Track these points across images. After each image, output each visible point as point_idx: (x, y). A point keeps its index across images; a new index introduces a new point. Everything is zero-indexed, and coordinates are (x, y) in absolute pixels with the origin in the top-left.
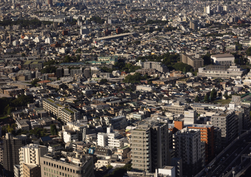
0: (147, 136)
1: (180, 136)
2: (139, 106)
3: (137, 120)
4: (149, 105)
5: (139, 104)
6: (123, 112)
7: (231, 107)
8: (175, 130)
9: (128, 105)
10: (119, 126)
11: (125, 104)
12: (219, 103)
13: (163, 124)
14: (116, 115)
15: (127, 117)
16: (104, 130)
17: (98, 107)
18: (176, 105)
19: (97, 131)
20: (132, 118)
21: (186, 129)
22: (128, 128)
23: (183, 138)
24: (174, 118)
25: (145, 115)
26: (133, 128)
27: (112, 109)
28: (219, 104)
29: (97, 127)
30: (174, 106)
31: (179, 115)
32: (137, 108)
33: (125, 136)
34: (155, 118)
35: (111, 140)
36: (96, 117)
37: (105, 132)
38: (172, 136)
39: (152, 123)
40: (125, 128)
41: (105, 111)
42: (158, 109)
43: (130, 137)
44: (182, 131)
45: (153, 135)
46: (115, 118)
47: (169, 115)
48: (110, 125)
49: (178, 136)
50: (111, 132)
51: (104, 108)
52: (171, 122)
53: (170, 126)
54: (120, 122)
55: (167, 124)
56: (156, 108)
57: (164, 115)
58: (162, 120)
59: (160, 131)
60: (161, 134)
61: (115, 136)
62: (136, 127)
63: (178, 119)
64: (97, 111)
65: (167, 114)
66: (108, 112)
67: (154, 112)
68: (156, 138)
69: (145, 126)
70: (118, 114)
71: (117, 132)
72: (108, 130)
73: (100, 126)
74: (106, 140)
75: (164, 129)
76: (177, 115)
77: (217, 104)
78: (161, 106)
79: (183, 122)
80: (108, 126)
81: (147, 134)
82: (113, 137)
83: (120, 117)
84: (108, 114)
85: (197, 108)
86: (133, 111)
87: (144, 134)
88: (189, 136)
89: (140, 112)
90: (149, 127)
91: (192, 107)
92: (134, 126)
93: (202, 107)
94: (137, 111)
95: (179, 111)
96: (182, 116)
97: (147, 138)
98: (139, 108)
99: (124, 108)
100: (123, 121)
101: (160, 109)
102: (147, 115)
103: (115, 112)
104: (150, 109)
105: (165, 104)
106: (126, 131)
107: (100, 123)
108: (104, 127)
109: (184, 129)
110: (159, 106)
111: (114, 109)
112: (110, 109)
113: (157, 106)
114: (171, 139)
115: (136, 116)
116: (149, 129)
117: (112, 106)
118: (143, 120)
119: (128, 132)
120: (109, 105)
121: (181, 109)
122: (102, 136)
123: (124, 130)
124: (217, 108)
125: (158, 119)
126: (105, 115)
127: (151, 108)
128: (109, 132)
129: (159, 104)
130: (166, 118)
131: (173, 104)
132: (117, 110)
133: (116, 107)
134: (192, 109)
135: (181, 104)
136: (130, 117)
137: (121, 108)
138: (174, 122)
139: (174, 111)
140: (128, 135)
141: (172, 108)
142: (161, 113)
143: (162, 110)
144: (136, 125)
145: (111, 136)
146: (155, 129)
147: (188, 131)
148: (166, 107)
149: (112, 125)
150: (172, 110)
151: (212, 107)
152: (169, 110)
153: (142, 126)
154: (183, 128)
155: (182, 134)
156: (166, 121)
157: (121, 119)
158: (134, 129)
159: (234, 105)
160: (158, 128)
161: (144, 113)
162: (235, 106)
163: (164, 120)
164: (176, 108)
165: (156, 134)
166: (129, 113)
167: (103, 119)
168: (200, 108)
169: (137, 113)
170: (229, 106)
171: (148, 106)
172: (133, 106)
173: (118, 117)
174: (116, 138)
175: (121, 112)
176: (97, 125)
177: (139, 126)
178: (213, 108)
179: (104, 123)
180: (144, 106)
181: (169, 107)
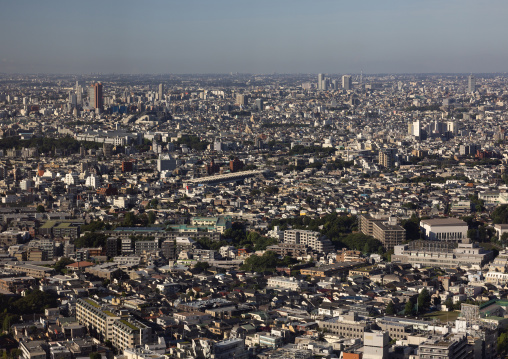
2: (273, 320)
3: (267, 349)
4: (293, 318)
5: (272, 316)
6: (240, 331)
7: (460, 327)
9: (249, 318)
11: (243, 316)
12: (434, 318)
14: (225, 337)
15: (247, 342)
17: (187, 319)
18: (348, 320)
20: (256, 345)
24: (342, 347)
25: (283, 339)
27: (218, 325)
28: (435, 320)
30: (345, 321)
31: (353, 341)
32: (268, 325)
34: (305, 345)
36: (185, 340)
39: (298, 355)
41: (203, 328)
42: (311, 327)
46: (223, 343)
47: (332, 341)
48: (212, 356)
51: (200, 323)
52: (336, 354)
54: (232, 351)
55: (328, 358)
56: (307, 324)
57: (321, 339)
58: (318, 350)
63: (350, 350)
64: (186, 328)
65: (328, 337)
66: (208, 331)
67: (302, 333)
70: (228, 335)
73: (191, 358)
76: (349, 340)
77: (429, 320)
78: (317, 322)
79: (361, 355)
83: (233, 341)
84: (208, 335)
85: (389, 327)
86: (259, 330)
89: (273, 332)
91: (380, 325)
93: (400, 325)
94: (268, 329)
95: (353, 333)
96: (360, 343)
98: (272, 323)
99: (241, 322)
100: (239, 349)
101: (315, 327)
102: (288, 339)
103: (223, 331)
104: (295, 327)
105: (326, 318)
107: (192, 351)
110: (313, 320)
111: (222, 325)
112: (212, 325)
113: (309, 320)
115: (266, 340)
117: (216, 319)
118: (279, 349)
120: (210, 317)
121: (357, 328)
124: (430, 328)
125: (310, 347)
126: (203, 336)
127: (296, 324)
129: (312, 317)
130: (326, 346)
131: (341, 319)
132: (226, 326)
133: (225, 320)
134: (377, 328)
135: (357, 318)
136: (253, 341)
137: (236, 323)
138: (342, 354)
139: (343, 331)
141: (339, 325)
142: (316, 335)
143: (319, 330)
144: (265, 358)
148: (326, 323)
149: (216, 357)
150: (339, 331)
151: (419, 325)
152: (333, 330)
156: (326, 352)
157: (234, 346)
159: (465, 323)
161: (282, 334)
162: (468, 325)
163: (321, 350)
164: (346, 327)
166: (251, 333)
167: (198, 345)
168: (397, 328)
169: (268, 334)
170: (454, 325)
171: (290, 321)
172: (259, 319)
173: (229, 342)
175: (234, 331)
176: (184, 355)
178: (422, 328)
179: (200, 353)
180: (281, 320)
181: (332, 324)
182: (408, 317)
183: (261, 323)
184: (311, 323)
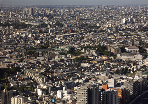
0: (86, 93)
1: (106, 93)
2: (82, 75)
3: (81, 83)
4: (88, 75)
5: (82, 74)
6: (73, 78)
7: (136, 77)
8: (103, 90)
9: (75, 75)
10: (70, 86)
11: (74, 74)
13: (96, 86)
14: (69, 80)
15: (75, 82)
16: (61, 89)
17: (58, 75)
18: (104, 75)
19: (57, 89)
20: (78, 82)
21: (109, 89)
22: (76, 88)
23: (108, 95)
24: (102, 83)
25: (85, 81)
26: (78, 88)
28: (129, 75)
29: (57, 87)
30: (103, 76)
31: (105, 81)
32: (81, 77)
33: (74, 93)
34: (91, 82)
35: (65, 94)
36: (57, 81)
37: (62, 89)
38: (101, 93)
39: (90, 85)
40: (74, 88)
41: (62, 77)
42: (93, 77)
43: (76, 93)
44: (107, 91)
45: (90, 92)
46: (68, 82)
47: (99, 81)
48: (65, 86)
49: (105, 93)
50: (66, 90)
51: (62, 76)
52: (101, 85)
53: (100, 87)
54: (71, 84)
55: (98, 86)
56: (92, 76)
57: (96, 81)
58: (95, 84)
59: (94, 90)
60: (94, 92)
61: (68, 92)
62: (80, 87)
63: (105, 84)
64: (58, 77)
65: (98, 80)
66: (64, 78)
67: (91, 79)
68: (91, 94)
69: (85, 87)
70: (70, 80)
71: (69, 90)
72: (64, 88)
73: (59, 86)
74: (62, 95)
75: (96, 89)
76: (104, 81)
77: (127, 75)
78: (95, 76)
79: (108, 85)
80: (64, 87)
81: (86, 91)
82: (66, 93)
83: (71, 81)
84: (64, 80)
85: (116, 77)
86: (78, 78)
87: (84, 91)
88: (111, 94)
89: (83, 79)
90: (87, 87)
91: (113, 77)
92: (79, 87)
93: (119, 77)
94: (81, 78)
95: (105, 79)
96: (107, 82)
97: (86, 94)
98: (82, 76)
99: (73, 76)
100: (73, 83)
101: (94, 77)
102: (87, 81)
103: (68, 78)
104: (89, 77)
105: (98, 75)
106: (74, 89)
107: (59, 84)
108: (61, 87)
109: (108, 89)
110: (94, 75)
112: (65, 77)
114: (100, 95)
115: (80, 81)
116: (88, 89)
117: (66, 75)
118: (84, 84)
119: (75, 90)
120: (64, 74)
121: (106, 77)
122: (60, 92)
123: (73, 89)
124: (128, 78)
125: (93, 83)
126: (62, 80)
127: (89, 76)
128: (64, 90)
129: (94, 74)
131: (102, 75)
132: (69, 77)
133: (69, 75)
134: (113, 78)
135: (107, 75)
136: (77, 81)
137: (72, 76)
138: (102, 85)
139: (102, 78)
140: (75, 92)
141: (101, 77)
142: (95, 79)
143: (96, 78)
144: (80, 86)
145: (65, 92)
146: (91, 89)
147: (110, 91)
148: (98, 76)
149: (66, 86)
151: (124, 77)
152: (100, 78)
153: (83, 87)
154: (107, 89)
155: (107, 92)
156: (98, 84)
157: (71, 83)
158: (79, 89)
159: (137, 76)
160: (93, 88)
161: (85, 79)
162: (138, 77)
163: (96, 84)
165: (91, 92)
166: (76, 79)
167: (61, 82)
168: (118, 77)
169: (81, 79)
170: (134, 77)
171: (87, 76)
172: (79, 75)
173: (70, 82)
174: (68, 93)
175: (71, 78)
176: (57, 85)
177: (82, 87)
178: (125, 78)
179: (61, 85)
180: (85, 75)
181: (99, 77)
182: (121, 75)
183: (79, 76)
184: (93, 76)
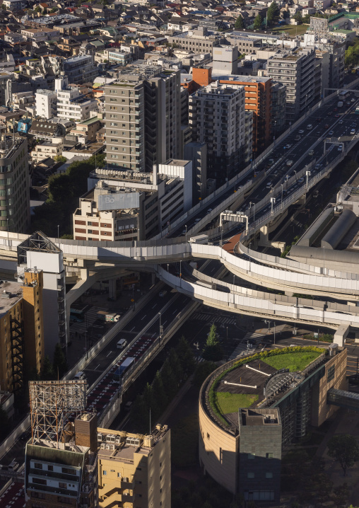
0: (137, 97)
1: (203, 99)
2: (122, 35)
3: (116, 65)
4: (142, 34)
5: (121, 31)
6: (89, 47)
7: (308, 41)
8: (194, 86)
9: (97, 34)
10: (79, 76)
11: (92, 32)
12: (283, 32)
13: (168, 73)
14: (74, 53)
15: (97, 59)
16: (48, 84)
17: (36, 36)
18: (197, 35)
19: (34, 87)
20: (105, 61)
21: (215, 85)
22: (99, 81)
23: (210, 103)
24: (192, 62)
25: (132, 55)
26: (109, 81)
27: (66, 41)
28: (284, 34)
29: (34, 78)
30: (194, 36)
31: (202, 57)
32: (117, 40)
33: (92, 98)
34: (154, 60)
35: (64, 104)
36: (34, 57)
37: (52, 87)
38: (187, 99)
39: (148, 71)
40: (92, 81)
41: (51, 44)
42: (160, 43)
43: (102, 99)
44: (208, 89)
45: (149, 96)
46: (72, 60)
47: (181, 56)
48: (62, 73)
49: (200, 98)
50: (64, 88)
51: (49, 39)
52: (185, 69)
53: (184, 78)
54: (81, 68)
55: (178, 74)
56: (156, 40)
57: (171, 54)
58: (167, 65)
59: (164, 89)
60: (165, 95)
61: (72, 96)
62: (114, 79)
63: (200, 65)
64: (35, 44)
65: (177, 53)
66: (56, 47)
67: (152, 49)
68: (154, 102)
69: (133, 78)
70: (78, 52)
71: (75, 88)
72: (58, 84)
73: (41, 75)
74: (54, 105)
75: (171, 85)
76: (199, 55)
77: (279, 34)
78: (167, 37)
79: (210, 70)
80: (57, 77)
81: (137, 93)
82: (68, 100)
83: (83, 58)
84: (57, 52)
85: (238, 41)
86: (108, 46)
87: (130, 93)
88: (221, 100)
89: (123, 48)
90: (140, 79)
91: (228, 39)
92: (110, 77)
93: (249, 40)
94: (117, 45)
95: (202, 48)
96: (209, 58)
97: (137, 101)
98: (121, 39)
99: (90, 39)
100: (87, 66)
101: (164, 42)
102: (137, 55)
103: (72, 47)
104: (144, 43)
105: (175, 33)
106: (94, 87)
107: (41, 68)
108: (49, 78)
109: (212, 84)
110: (162, 36)
111: (71, 42)
112: (61, 41)
113: (158, 36)
114: (185, 104)
115: (116, 56)
116: (141, 82)
117: (65, 35)
118: (129, 66)
119: (98, 89)
120: (58, 33)
121: (206, 43)
122: (46, 97)
123: (89, 84)
124: (279, 42)
125: (160, 63)
126: (52, 53)
127: (145, 39)
128: (60, 88)
129: (162, 32)
130: (176, 61)
131: (190, 34)
132: (75, 42)
133: (74, 36)
134: (226, 43)
135: (206, 33)
136: (103, 57)
137: (85, 40)
138: (191, 69)
139: (192, 46)
140: (98, 95)
141: (189, 40)
142: (166, 50)
143: (168, 45)
144: (115, 74)
145: (64, 97)
146: (154, 83)
147: (219, 90)
148: (176, 38)
149: (66, 74)
150: (189, 46)
151: (268, 40)
152: (183, 45)
153: (126, 77)
154: (209, 83)
155: (207, 95)
156: (176, 68)
157: (84, 62)
158: (111, 84)
159: (313, 37)
160: (160, 82)
161: (132, 50)
162: (316, 39)
163: (171, 66)
164: (196, 42)
165: (154, 94)
166: (100, 49)
167: (47, 62)
168: (246, 42)
169: (117, 50)
170: (303, 39)
171: (139, 37)
172: (108, 35)
173: (78, 59)
174: (73, 100)
175: (83, 47)
176: (33, 73)
177: (121, 77)
178: (271, 42)
179: (49, 70)
180: (130, 35)
181: (182, 40)
182: (257, 32)
183: (111, 39)
184: (160, 39)
